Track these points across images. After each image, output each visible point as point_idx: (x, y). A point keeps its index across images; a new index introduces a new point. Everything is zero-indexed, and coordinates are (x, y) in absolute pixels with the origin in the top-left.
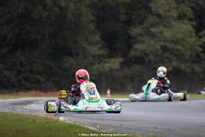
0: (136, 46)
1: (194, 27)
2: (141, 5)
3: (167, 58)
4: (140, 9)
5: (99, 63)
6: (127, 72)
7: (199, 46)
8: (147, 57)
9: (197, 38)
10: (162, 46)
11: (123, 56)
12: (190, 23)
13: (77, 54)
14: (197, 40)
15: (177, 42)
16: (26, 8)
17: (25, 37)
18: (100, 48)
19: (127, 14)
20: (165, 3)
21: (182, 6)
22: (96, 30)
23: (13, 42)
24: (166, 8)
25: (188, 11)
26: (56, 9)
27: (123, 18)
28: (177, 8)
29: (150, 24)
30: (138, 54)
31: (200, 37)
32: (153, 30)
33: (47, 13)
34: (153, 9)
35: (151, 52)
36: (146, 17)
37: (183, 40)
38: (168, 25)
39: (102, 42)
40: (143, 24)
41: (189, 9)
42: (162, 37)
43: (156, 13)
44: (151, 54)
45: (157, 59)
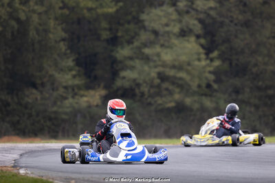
0: (123, 74)
1: (202, 46)
2: (129, 17)
3: (167, 89)
4: (129, 23)
5: (73, 97)
7: (210, 72)
8: (139, 88)
9: (208, 62)
10: (159, 74)
11: (106, 87)
13: (43, 85)
14: (208, 65)
15: (180, 68)
18: (74, 77)
19: (110, 29)
20: (161, 14)
21: (186, 18)
22: (68, 51)
24: (164, 20)
25: (194, 25)
26: (13, 23)
27: (105, 35)
28: (180, 21)
30: (127, 84)
31: (212, 60)
32: (147, 51)
34: (146, 24)
35: (145, 82)
36: (137, 34)
37: (189, 64)
38: (166, 44)
39: (77, 68)
40: (132, 43)
41: (196, 22)
42: (160, 60)
43: (150, 28)
44: (145, 85)
45: (152, 91)
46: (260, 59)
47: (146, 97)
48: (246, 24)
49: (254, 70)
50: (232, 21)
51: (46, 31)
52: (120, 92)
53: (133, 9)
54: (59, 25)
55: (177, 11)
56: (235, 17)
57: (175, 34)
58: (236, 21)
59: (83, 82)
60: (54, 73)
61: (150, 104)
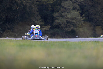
0: (56, 21)
1: (80, 13)
2: (58, 4)
3: (69, 26)
4: (57, 5)
6: (52, 31)
7: (82, 21)
8: (61, 25)
9: (81, 17)
10: (67, 21)
11: (50, 25)
12: (78, 11)
15: (73, 19)
16: (10, 5)
17: (10, 17)
18: (41, 22)
19: (52, 8)
20: (67, 3)
21: (75, 4)
23: (5, 19)
24: (68, 5)
26: (23, 6)
27: (50, 9)
28: (73, 5)
29: (61, 12)
30: (57, 24)
31: (83, 17)
32: (63, 14)
33: (18, 7)
34: (63, 6)
35: (62, 23)
36: (60, 9)
37: (76, 18)
38: (69, 12)
39: (42, 19)
40: (59, 12)
41: (78, 5)
42: (67, 17)
43: (64, 7)
44: (62, 24)
45: (65, 26)
46: (97, 16)
47: (63, 28)
48: (93, 6)
49: (95, 20)
50: (88, 5)
51: (32, 8)
52: (55, 27)
53: (59, 1)
54: (36, 6)
55: (72, 2)
56: (89, 4)
57: (71, 9)
58: (90, 5)
59: (44, 23)
60: (35, 21)
61: (64, 30)
